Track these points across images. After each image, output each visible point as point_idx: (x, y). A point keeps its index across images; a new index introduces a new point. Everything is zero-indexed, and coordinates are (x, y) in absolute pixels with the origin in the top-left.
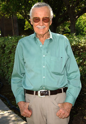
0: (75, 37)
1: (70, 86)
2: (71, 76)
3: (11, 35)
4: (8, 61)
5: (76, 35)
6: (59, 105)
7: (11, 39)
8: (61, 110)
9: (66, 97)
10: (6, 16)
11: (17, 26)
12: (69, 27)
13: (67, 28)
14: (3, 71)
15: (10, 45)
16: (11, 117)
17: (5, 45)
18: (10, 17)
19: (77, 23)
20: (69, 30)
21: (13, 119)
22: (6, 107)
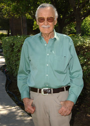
0: (80, 37)
1: (72, 85)
2: (74, 74)
3: (20, 34)
4: (16, 59)
5: (81, 35)
6: (62, 103)
7: (20, 38)
8: (63, 108)
9: (69, 95)
10: (16, 16)
11: (25, 25)
12: (75, 28)
13: (73, 28)
14: (11, 68)
15: (19, 44)
16: (19, 113)
17: (14, 44)
18: (19, 17)
19: (83, 24)
20: (75, 31)
21: (20, 114)
22: (14, 103)
